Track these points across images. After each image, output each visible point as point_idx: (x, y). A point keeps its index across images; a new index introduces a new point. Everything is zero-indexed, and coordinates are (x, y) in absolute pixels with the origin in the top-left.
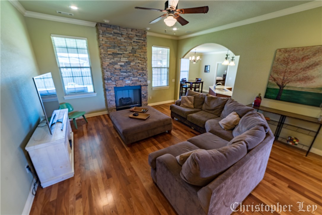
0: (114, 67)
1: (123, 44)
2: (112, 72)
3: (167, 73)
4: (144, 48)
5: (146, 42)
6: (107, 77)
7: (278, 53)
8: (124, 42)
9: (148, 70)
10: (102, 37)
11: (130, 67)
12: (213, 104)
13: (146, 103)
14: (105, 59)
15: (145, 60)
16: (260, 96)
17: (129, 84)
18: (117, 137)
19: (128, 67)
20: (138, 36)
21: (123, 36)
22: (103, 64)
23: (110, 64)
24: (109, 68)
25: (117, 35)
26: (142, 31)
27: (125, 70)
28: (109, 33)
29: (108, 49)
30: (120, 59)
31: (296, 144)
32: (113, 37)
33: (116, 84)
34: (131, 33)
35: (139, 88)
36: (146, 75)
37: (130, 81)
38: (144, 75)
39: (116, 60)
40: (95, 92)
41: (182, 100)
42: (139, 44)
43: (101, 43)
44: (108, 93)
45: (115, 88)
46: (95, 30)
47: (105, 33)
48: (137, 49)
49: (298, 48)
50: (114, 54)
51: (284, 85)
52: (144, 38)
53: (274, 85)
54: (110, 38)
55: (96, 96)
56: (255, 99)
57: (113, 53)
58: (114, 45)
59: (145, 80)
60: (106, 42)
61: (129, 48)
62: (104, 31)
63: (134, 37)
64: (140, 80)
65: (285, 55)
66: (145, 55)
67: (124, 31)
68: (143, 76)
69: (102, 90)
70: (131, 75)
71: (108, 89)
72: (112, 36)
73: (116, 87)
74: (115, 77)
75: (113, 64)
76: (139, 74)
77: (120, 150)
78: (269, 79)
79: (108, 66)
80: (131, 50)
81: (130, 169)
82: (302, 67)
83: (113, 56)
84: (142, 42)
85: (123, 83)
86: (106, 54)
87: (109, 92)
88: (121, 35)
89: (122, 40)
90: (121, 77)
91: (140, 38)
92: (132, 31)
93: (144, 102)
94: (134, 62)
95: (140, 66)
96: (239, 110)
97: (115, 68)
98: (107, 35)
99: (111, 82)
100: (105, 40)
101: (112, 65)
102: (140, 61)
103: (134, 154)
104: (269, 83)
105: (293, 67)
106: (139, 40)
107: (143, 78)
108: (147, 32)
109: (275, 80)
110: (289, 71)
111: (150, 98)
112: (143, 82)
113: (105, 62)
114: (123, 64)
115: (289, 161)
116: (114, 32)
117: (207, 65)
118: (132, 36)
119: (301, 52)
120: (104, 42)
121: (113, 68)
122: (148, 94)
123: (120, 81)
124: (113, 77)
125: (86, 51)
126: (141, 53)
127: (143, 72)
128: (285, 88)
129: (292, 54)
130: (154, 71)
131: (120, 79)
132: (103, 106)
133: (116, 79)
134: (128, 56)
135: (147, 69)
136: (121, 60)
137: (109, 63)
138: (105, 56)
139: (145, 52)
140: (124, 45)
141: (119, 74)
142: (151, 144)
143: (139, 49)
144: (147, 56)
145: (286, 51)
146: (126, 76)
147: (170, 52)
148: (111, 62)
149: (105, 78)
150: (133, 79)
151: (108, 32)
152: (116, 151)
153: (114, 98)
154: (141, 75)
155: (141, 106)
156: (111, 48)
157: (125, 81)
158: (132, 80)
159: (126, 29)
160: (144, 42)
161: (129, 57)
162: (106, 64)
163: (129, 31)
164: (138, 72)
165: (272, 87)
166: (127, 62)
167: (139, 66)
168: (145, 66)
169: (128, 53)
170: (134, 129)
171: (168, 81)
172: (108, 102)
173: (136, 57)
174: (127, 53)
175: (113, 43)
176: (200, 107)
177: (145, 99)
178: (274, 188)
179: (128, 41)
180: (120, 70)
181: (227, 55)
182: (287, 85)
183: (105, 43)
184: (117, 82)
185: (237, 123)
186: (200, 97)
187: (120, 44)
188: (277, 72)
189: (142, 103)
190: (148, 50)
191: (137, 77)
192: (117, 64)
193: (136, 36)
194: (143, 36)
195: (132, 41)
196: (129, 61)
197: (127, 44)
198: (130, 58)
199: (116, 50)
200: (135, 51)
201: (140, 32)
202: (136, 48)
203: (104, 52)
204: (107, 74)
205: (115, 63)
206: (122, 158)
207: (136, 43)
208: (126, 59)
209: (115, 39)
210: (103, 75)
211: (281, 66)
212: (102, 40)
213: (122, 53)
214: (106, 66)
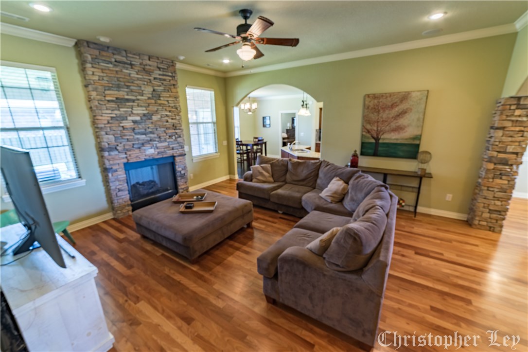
0: (122, 125)
1: (136, 82)
2: (118, 134)
3: (213, 132)
4: (174, 90)
5: (176, 79)
6: (109, 144)
7: (367, 99)
8: (136, 79)
9: (184, 127)
10: (93, 67)
11: (152, 123)
12: (302, 171)
13: (185, 186)
14: (101, 110)
15: (177, 110)
16: (356, 154)
17: (153, 154)
18: (160, 254)
19: (148, 125)
20: (161, 70)
21: (133, 67)
22: (97, 119)
23: (112, 119)
24: (110, 127)
25: (123, 65)
26: (168, 61)
27: (143, 130)
28: (105, 60)
29: (105, 90)
30: (132, 109)
31: (403, 206)
32: (114, 69)
33: (126, 157)
34: (148, 62)
35: (171, 160)
36: (181, 136)
37: (154, 149)
38: (178, 138)
39: (124, 111)
40: (80, 177)
41: (253, 172)
42: (165, 83)
43: (90, 80)
44: (112, 175)
45: (125, 164)
46: (73, 54)
47: (97, 60)
48: (161, 92)
49: (386, 94)
50: (119, 101)
51: (379, 137)
52: (172, 73)
53: (368, 138)
54: (109, 70)
55: (84, 184)
56: (352, 158)
57: (117, 98)
58: (118, 85)
59: (179, 146)
60: (101, 78)
61: (146, 90)
62: (95, 57)
63: (153, 70)
64: (171, 146)
65: (374, 102)
66: (176, 102)
67: (136, 58)
68: (176, 138)
69: (97, 171)
70: (155, 138)
71: (112, 168)
72: (113, 67)
73: (127, 163)
74: (124, 143)
75: (118, 119)
76: (170, 136)
77: (180, 274)
78: (362, 131)
79: (108, 123)
80: (151, 93)
81: (220, 297)
82: (393, 115)
83: (118, 104)
84: (170, 80)
85: (140, 154)
86: (102, 101)
87: (115, 174)
88: (130, 67)
89: (132, 75)
90: (137, 142)
91: (165, 73)
92: (149, 60)
93: (182, 185)
94: (158, 114)
95: (170, 120)
96: (342, 173)
97: (123, 127)
98: (102, 64)
99: (116, 155)
100: (98, 73)
101: (117, 122)
102: (168, 113)
103: (210, 272)
104: (363, 136)
105: (384, 115)
106: (163, 75)
107: (176, 142)
108: (176, 62)
109: (369, 132)
110: (381, 120)
111: (190, 177)
112: (178, 149)
113: (102, 116)
114: (138, 118)
115: (404, 227)
116: (115, 59)
117: (264, 116)
118: (150, 69)
119: (389, 99)
120: (96, 78)
121: (119, 126)
122: (187, 171)
123: (134, 151)
124: (121, 143)
125: (53, 94)
126: (169, 99)
127: (176, 131)
128: (381, 141)
129: (381, 100)
130: (193, 130)
131: (135, 146)
132: (103, 203)
133: (127, 147)
134: (147, 103)
135: (181, 126)
136: (134, 112)
137: (109, 119)
138: (102, 105)
139: (176, 98)
140: (137, 84)
141: (132, 137)
142: (230, 250)
143: (164, 92)
144: (181, 104)
145: (375, 97)
146: (146, 140)
147: (215, 97)
148: (114, 116)
149: (103, 147)
150: (159, 145)
151: (103, 58)
152: (175, 278)
153: (126, 185)
154: (174, 137)
155: (177, 192)
156: (112, 89)
157: (145, 150)
158: (157, 148)
159: (139, 55)
160: (172, 80)
161: (149, 105)
162: (105, 120)
163: (145, 60)
164: (167, 131)
165: (367, 141)
166: (144, 115)
167: (167, 122)
168: (179, 121)
169: (146, 98)
170: (200, 230)
171: (217, 145)
172: (114, 193)
173: (160, 105)
174: (144, 98)
175: (116, 79)
176: (283, 179)
177: (183, 180)
178: (403, 259)
179: (145, 77)
180: (134, 129)
181: (303, 101)
182: (382, 137)
183: (99, 80)
184: (129, 153)
185: (346, 191)
186: (280, 164)
187: (130, 83)
188: (369, 122)
189: (179, 187)
190: (180, 94)
191: (165, 141)
192: (127, 120)
193: (158, 69)
194: (171, 69)
195: (152, 78)
196: (148, 113)
197: (144, 83)
198: (151, 107)
199: (121, 93)
200: (157, 94)
201: (164, 62)
202: (160, 90)
203: (99, 97)
204: (108, 139)
205: (123, 117)
206: (195, 285)
207: (158, 81)
208: (143, 110)
209: (119, 73)
210: (96, 141)
211: (372, 115)
212: (93, 74)
213: (134, 98)
214: (105, 124)
